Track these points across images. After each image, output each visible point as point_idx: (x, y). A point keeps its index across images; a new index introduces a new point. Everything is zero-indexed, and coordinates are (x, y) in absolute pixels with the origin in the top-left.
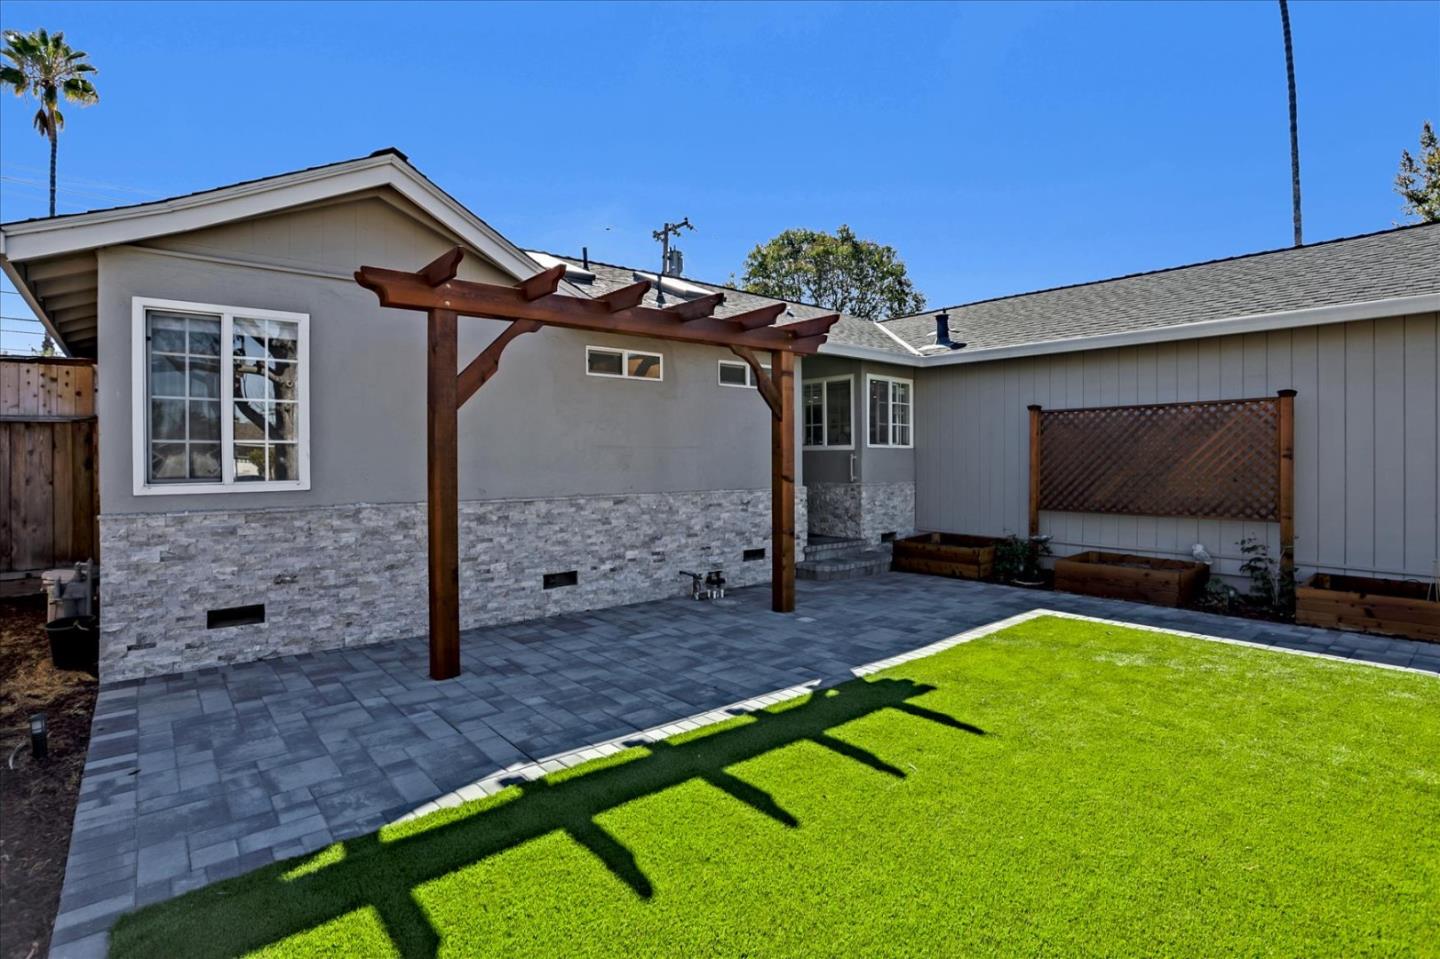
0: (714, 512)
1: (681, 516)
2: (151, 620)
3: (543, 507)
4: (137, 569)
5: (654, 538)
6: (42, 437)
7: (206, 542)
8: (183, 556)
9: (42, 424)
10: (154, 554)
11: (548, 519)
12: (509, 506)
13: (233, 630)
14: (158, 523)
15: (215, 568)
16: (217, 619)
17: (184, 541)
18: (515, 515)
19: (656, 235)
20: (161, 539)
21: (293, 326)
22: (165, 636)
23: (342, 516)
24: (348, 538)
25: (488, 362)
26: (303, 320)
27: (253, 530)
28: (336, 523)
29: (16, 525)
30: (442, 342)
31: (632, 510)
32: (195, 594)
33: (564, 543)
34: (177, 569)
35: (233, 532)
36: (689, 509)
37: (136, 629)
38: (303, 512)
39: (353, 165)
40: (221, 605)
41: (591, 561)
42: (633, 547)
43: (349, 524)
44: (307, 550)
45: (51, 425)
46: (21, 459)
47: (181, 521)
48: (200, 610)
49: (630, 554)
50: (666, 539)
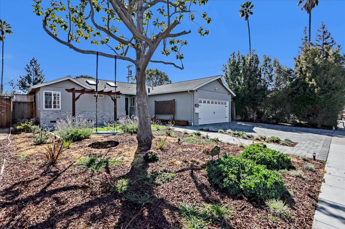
0: (111, 114)
1: (106, 114)
2: (45, 121)
3: (88, 112)
4: (44, 116)
5: (102, 117)
6: (27, 104)
7: (50, 114)
8: (48, 115)
9: (27, 103)
10: (45, 115)
11: (88, 114)
12: (83, 112)
13: (53, 123)
14: (46, 112)
15: (51, 117)
16: (51, 122)
17: (48, 114)
18: (84, 113)
19: (127, 67)
20: (46, 114)
21: (59, 93)
22: (46, 123)
23: (64, 112)
24: (65, 115)
25: (78, 97)
26: (60, 92)
27: (55, 113)
28: (64, 113)
29: (24, 115)
30: (74, 95)
31: (99, 113)
32: (49, 119)
33: (90, 116)
34: (47, 117)
35: (53, 113)
36: (108, 113)
37: (44, 122)
38: (60, 112)
39: (65, 78)
40: (52, 120)
41: (94, 119)
42: (99, 117)
43: (65, 113)
44: (60, 116)
45: (28, 103)
46: (24, 107)
47: (48, 112)
48: (50, 121)
49: (99, 118)
50: (104, 117)
